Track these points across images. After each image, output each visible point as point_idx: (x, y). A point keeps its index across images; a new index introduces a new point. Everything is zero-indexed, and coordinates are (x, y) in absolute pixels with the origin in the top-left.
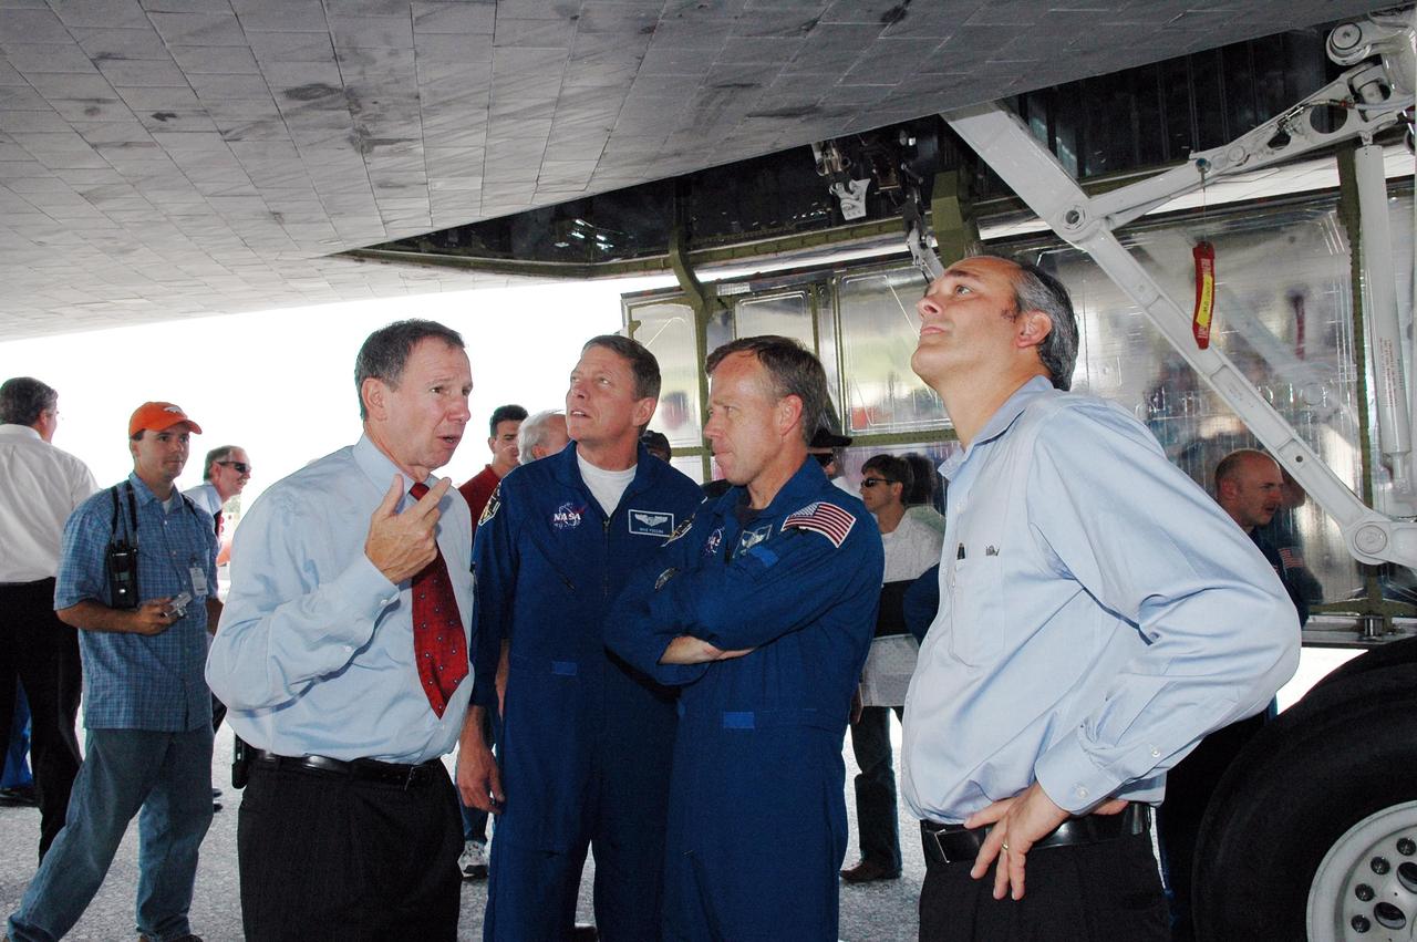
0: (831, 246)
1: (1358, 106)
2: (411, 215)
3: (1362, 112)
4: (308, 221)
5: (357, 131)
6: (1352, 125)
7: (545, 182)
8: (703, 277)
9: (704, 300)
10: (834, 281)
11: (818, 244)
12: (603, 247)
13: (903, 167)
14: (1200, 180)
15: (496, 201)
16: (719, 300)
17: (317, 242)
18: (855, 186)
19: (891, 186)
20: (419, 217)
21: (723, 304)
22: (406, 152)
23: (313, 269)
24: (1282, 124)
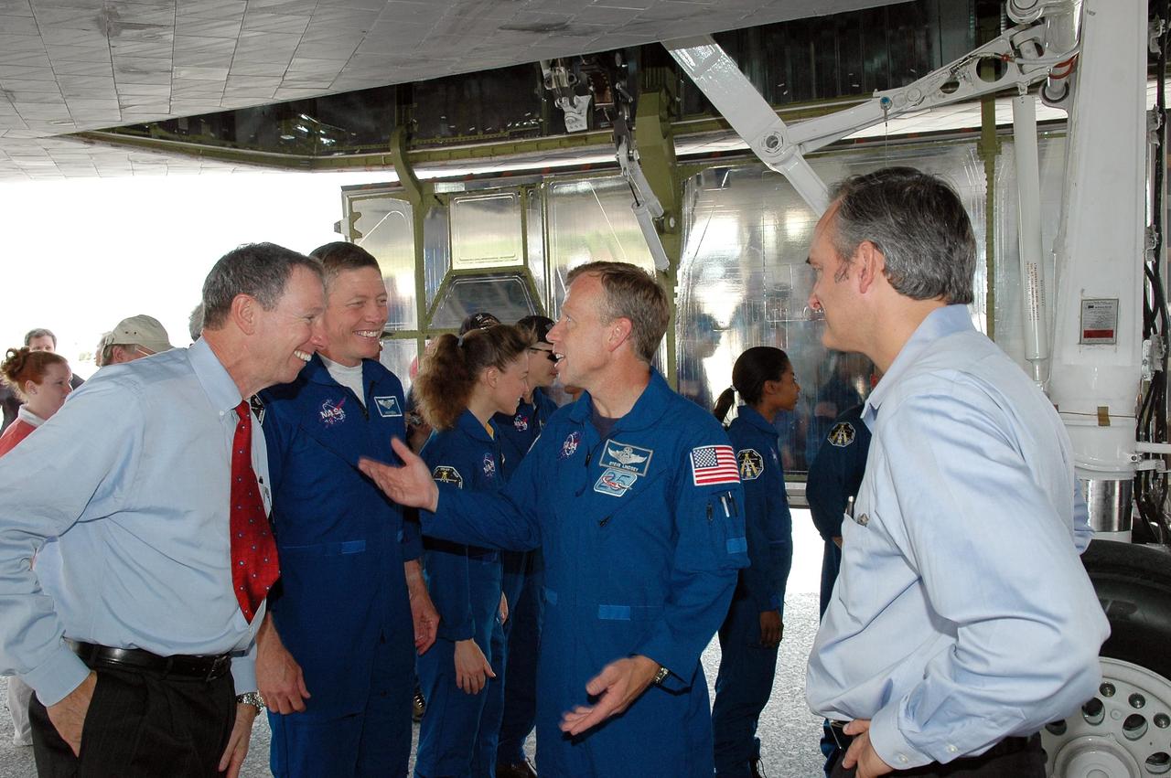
0: (541, 153)
1: (1018, 60)
2: (147, 102)
3: (1020, 66)
4: (40, 101)
5: (104, 12)
6: (1011, 76)
7: (290, 78)
8: (421, 174)
9: (422, 196)
10: (542, 186)
11: (530, 151)
12: (325, 141)
13: (617, 86)
14: (883, 115)
15: (238, 93)
16: (436, 197)
17: (48, 122)
18: (579, 102)
19: (606, 104)
20: (157, 104)
21: (439, 201)
22: (153, 38)
23: (39, 148)
24: (953, 72)
